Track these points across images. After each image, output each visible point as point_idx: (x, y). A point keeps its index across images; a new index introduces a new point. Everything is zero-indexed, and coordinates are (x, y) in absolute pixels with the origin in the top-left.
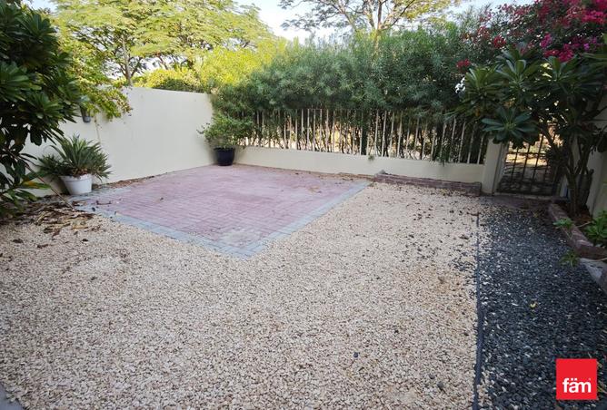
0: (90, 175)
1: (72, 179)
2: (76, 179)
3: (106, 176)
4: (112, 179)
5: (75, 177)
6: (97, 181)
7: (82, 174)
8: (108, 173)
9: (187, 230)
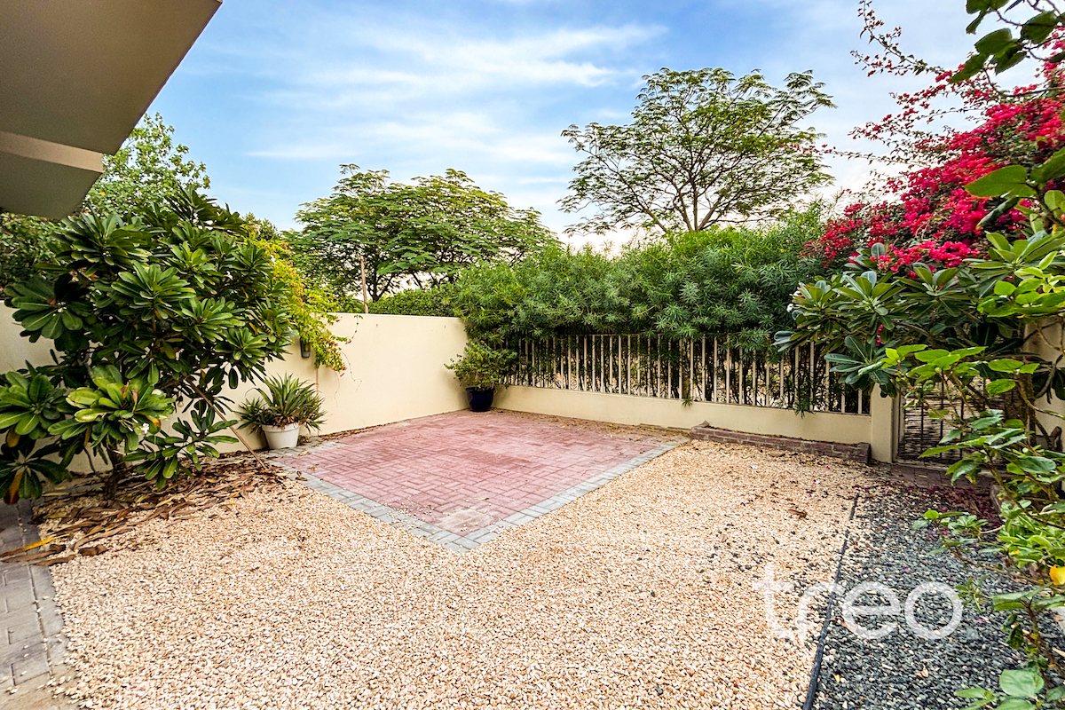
0: (297, 425)
1: (276, 429)
2: (280, 430)
3: (317, 427)
4: (325, 430)
5: (279, 426)
6: (305, 433)
7: (287, 423)
8: (321, 422)
9: (396, 506)
